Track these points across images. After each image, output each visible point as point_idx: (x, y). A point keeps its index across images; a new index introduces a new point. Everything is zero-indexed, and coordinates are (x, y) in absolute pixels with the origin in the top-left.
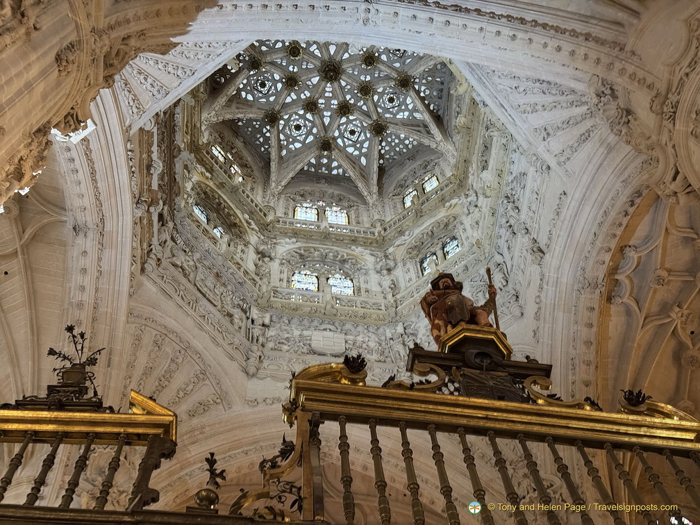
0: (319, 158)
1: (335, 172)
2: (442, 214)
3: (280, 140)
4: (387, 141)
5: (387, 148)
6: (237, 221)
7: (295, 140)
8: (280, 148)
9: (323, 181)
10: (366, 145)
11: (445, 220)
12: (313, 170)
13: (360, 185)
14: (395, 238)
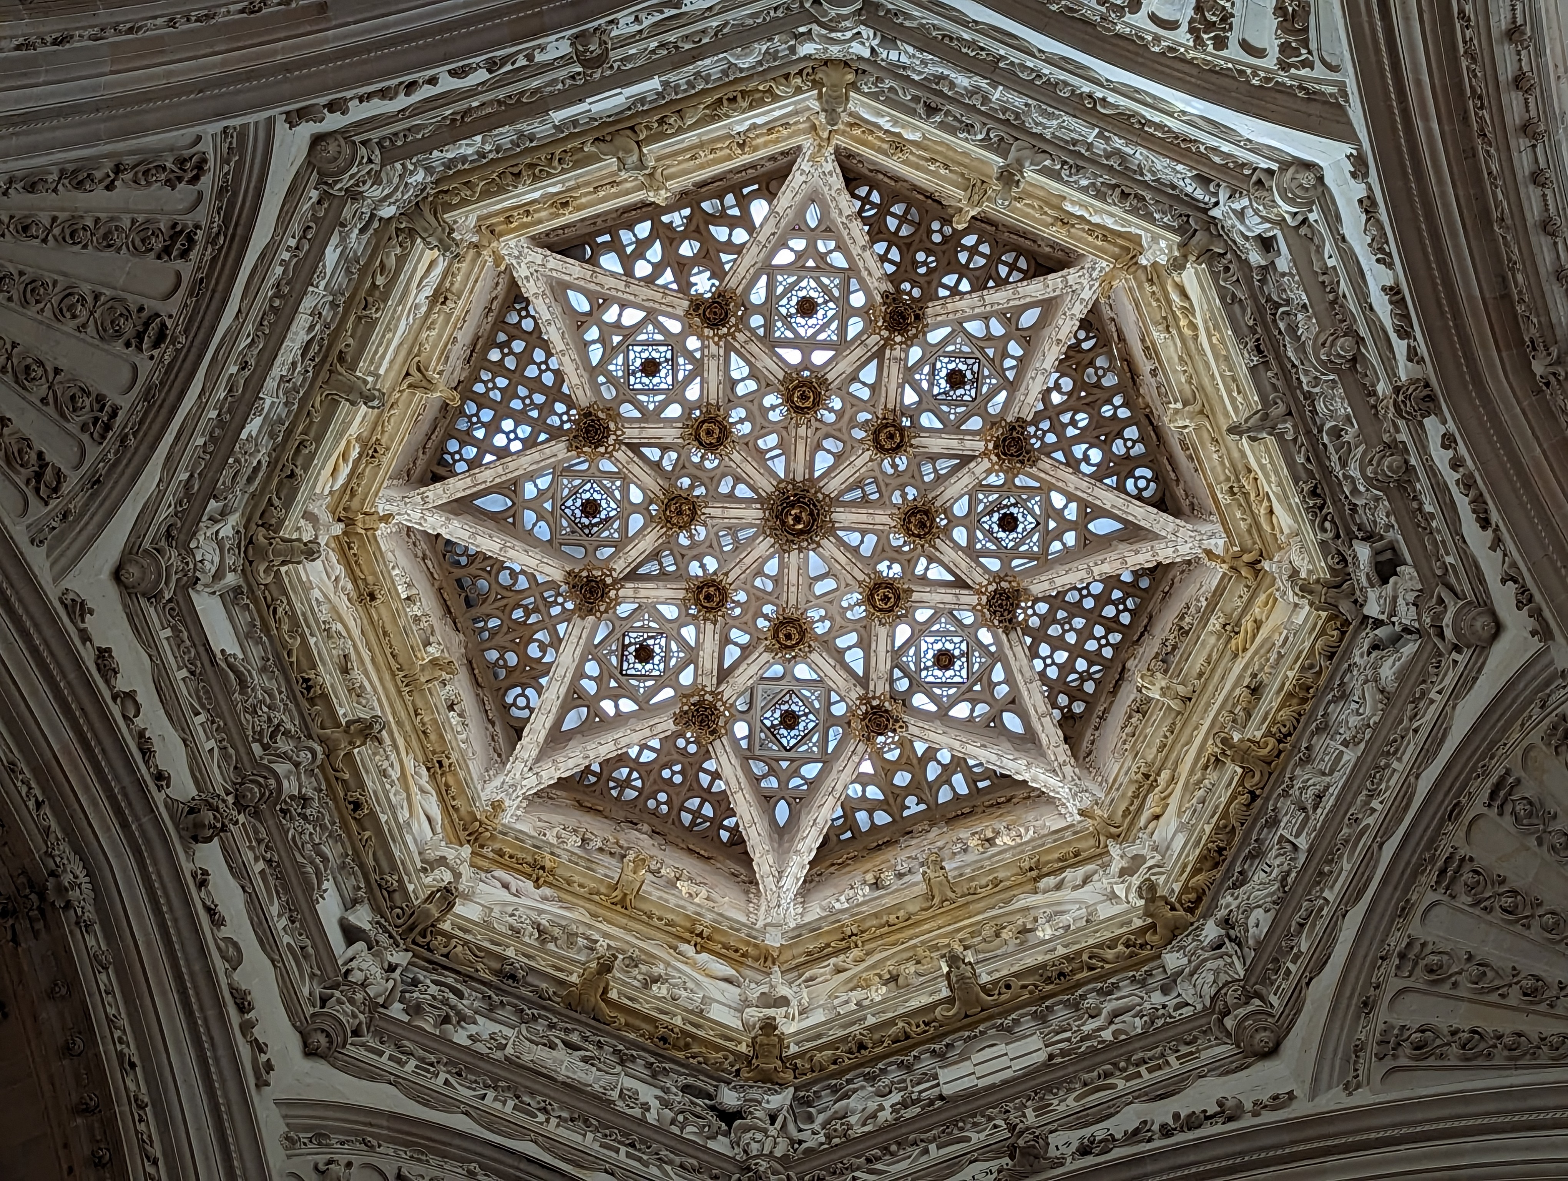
3: (841, 247)
4: (543, 390)
8: (829, 227)
10: (596, 351)
12: (705, 206)
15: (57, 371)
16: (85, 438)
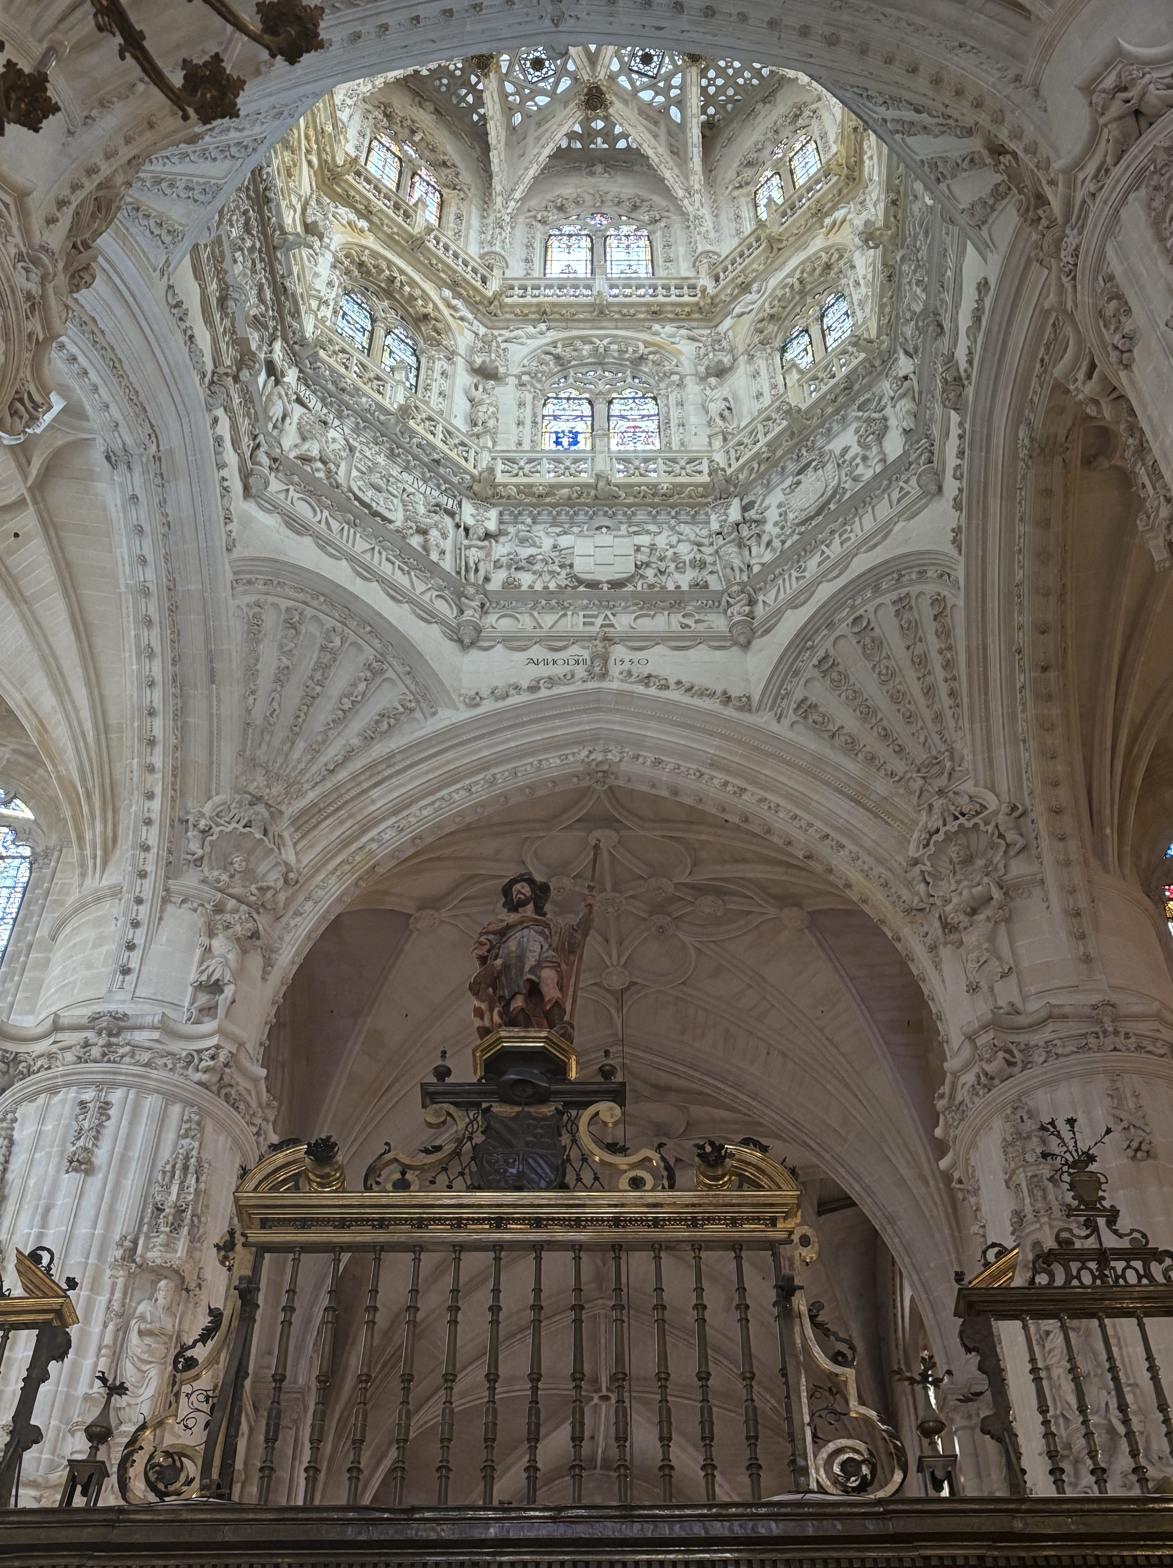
0: (586, 122)
1: (622, 144)
2: (817, 243)
3: (504, 95)
4: (717, 68)
5: (720, 82)
6: (430, 309)
7: (536, 92)
8: (509, 110)
9: (599, 168)
10: (677, 81)
11: (824, 257)
12: (579, 145)
13: (669, 175)
14: (734, 298)
15: (908, 648)
16: (913, 603)
